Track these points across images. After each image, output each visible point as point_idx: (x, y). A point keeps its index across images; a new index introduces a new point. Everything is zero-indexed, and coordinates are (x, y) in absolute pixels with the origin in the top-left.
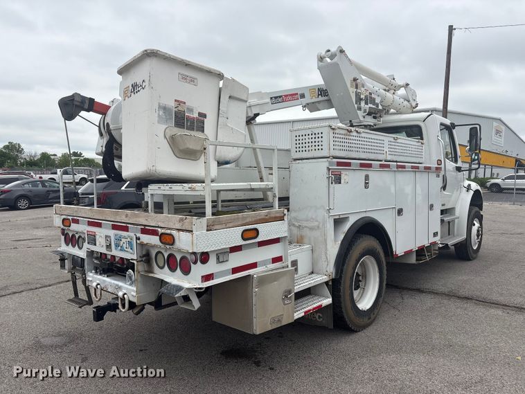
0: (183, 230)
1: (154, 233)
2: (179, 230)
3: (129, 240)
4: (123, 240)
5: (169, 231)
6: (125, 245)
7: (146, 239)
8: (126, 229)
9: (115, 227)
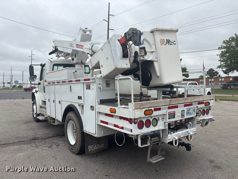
0: (211, 100)
1: (203, 103)
2: (210, 100)
3: (194, 109)
4: (191, 110)
5: (207, 101)
6: (192, 112)
7: (200, 106)
8: (191, 105)
9: (185, 106)
